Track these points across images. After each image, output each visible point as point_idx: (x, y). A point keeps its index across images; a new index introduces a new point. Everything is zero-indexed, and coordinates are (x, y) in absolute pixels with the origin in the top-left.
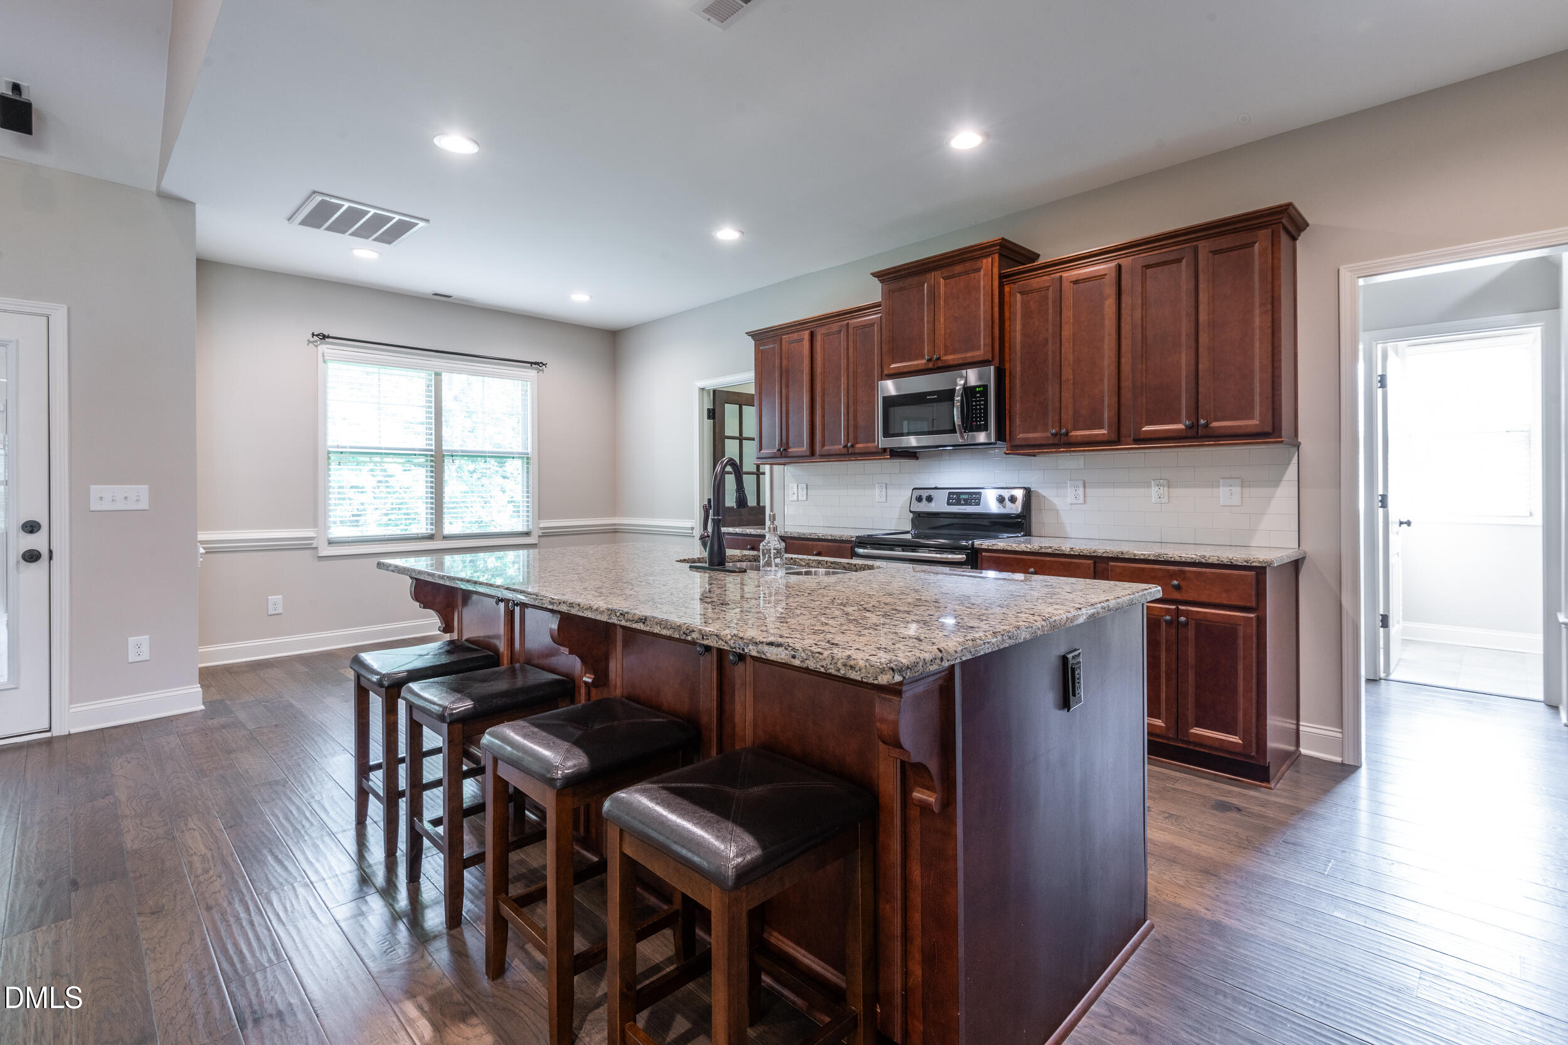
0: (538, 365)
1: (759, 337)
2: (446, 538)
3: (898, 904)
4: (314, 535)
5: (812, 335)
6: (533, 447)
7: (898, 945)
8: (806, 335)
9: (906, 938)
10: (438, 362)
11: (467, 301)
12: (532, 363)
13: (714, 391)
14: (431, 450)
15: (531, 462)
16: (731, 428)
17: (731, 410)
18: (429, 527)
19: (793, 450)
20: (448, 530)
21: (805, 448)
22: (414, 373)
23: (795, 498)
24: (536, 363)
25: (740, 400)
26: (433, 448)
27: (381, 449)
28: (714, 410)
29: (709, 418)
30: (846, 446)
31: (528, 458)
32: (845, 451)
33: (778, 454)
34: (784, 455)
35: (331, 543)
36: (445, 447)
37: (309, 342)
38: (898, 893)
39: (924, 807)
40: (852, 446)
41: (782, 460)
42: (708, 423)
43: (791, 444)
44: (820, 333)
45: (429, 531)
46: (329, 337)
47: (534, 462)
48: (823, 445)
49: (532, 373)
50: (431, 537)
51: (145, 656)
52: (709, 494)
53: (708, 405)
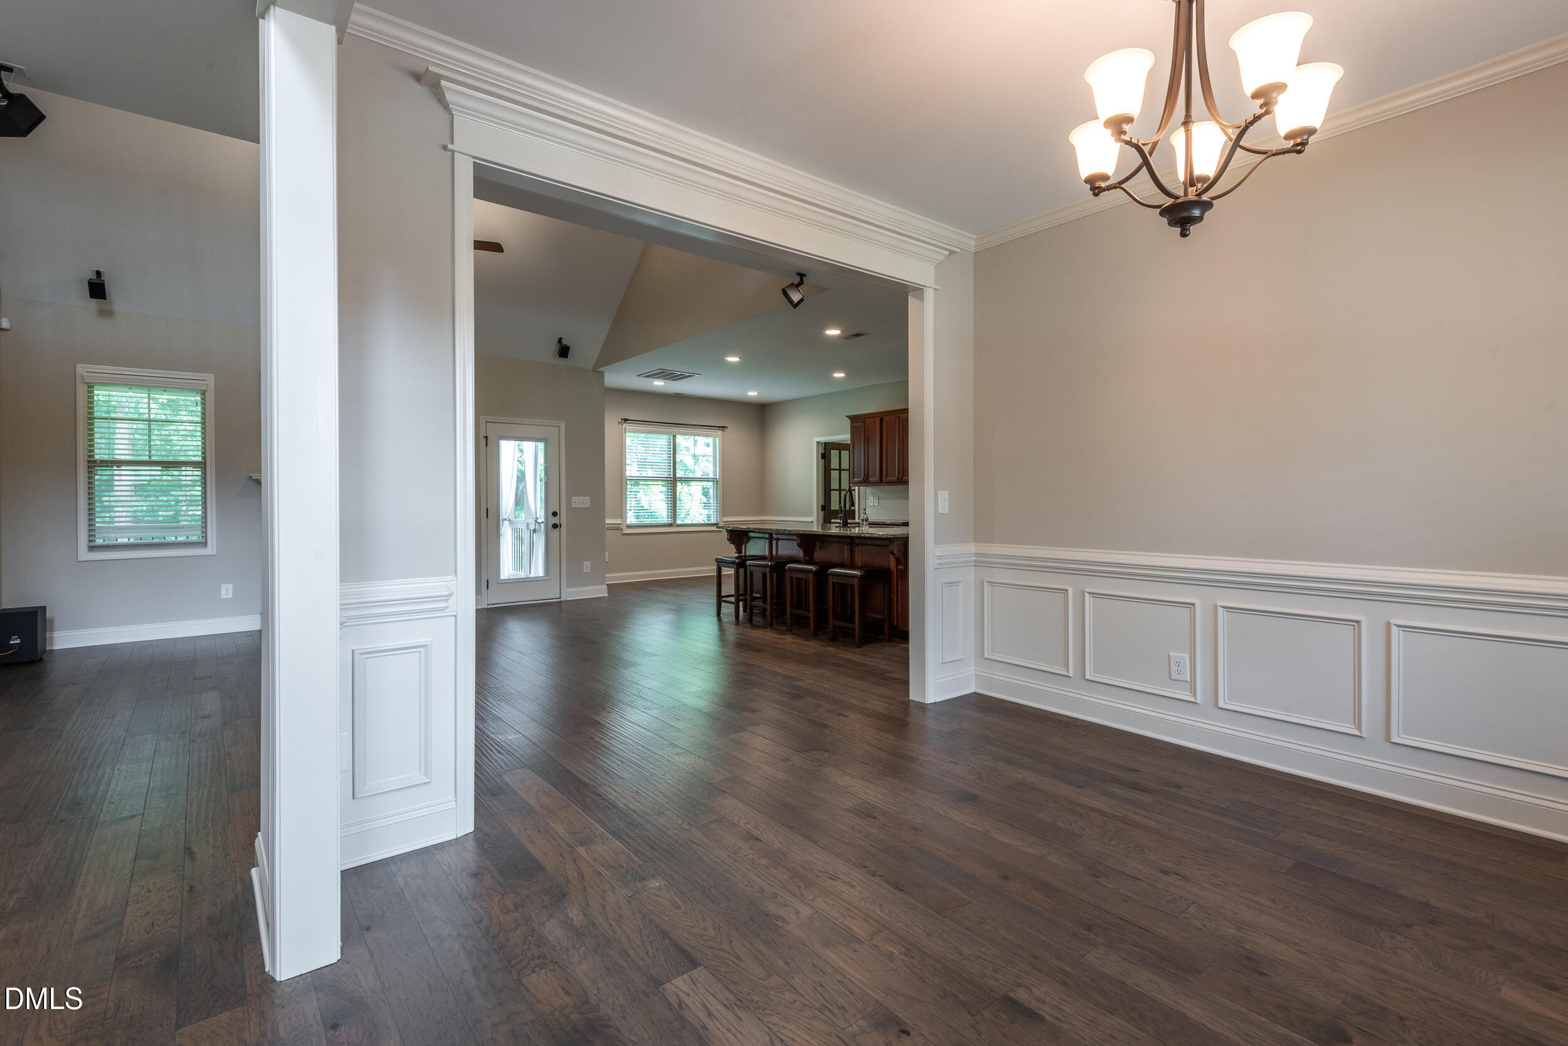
0: (722, 428)
1: (853, 419)
2: (678, 526)
3: (895, 594)
4: (621, 522)
5: (881, 420)
6: (720, 475)
7: (895, 603)
8: (878, 420)
9: (897, 602)
10: (674, 430)
11: (693, 395)
12: (719, 427)
13: (825, 443)
14: (671, 478)
15: (719, 483)
16: (834, 464)
17: (834, 454)
18: (670, 519)
19: (871, 479)
20: (679, 522)
21: (877, 478)
22: (660, 436)
23: (872, 504)
24: (722, 427)
25: (840, 447)
26: (672, 476)
27: (648, 477)
28: (825, 453)
29: (822, 458)
30: (898, 478)
31: (717, 481)
32: (897, 480)
33: (863, 481)
34: (866, 482)
35: (628, 527)
36: (678, 475)
37: (619, 423)
38: (895, 592)
39: (900, 569)
40: (901, 478)
41: (866, 484)
42: (822, 461)
43: (870, 476)
44: (886, 419)
45: (670, 522)
46: (628, 420)
47: (720, 483)
48: (887, 477)
49: (720, 433)
50: (670, 525)
51: (589, 571)
52: (822, 503)
53: (821, 451)
